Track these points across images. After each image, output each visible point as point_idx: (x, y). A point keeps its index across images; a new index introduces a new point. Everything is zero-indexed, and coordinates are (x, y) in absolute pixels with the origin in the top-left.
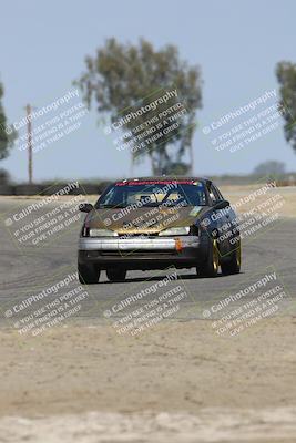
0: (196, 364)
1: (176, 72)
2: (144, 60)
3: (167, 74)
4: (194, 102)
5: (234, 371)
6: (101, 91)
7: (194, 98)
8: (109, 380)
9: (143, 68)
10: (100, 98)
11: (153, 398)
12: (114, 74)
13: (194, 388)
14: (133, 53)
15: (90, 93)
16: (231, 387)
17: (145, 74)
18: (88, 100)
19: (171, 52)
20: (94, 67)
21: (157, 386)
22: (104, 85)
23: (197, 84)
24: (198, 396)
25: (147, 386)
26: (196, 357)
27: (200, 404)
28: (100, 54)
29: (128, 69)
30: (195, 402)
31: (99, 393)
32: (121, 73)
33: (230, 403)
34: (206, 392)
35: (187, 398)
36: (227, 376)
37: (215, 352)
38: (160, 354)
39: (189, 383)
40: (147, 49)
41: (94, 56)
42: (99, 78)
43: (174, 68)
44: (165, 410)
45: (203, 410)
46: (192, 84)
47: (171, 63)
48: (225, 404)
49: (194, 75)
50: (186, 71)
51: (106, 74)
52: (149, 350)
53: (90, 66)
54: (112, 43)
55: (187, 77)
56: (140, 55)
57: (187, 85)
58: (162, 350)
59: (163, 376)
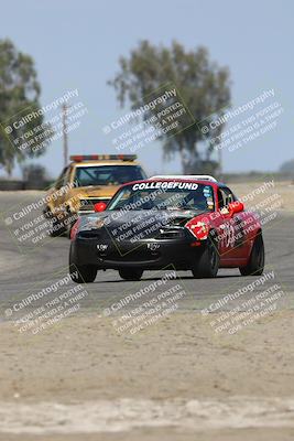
0: (225, 354)
1: (206, 73)
2: (176, 61)
3: (198, 75)
4: (223, 101)
5: (260, 361)
6: (134, 90)
7: (224, 98)
8: (141, 368)
9: (175, 68)
10: (133, 97)
11: (183, 386)
12: (146, 74)
13: (223, 376)
14: (165, 54)
15: (123, 92)
16: (259, 375)
17: (177, 75)
18: (121, 98)
19: (202, 54)
20: (128, 68)
21: (188, 374)
22: (137, 85)
23: (226, 84)
24: (226, 385)
25: (179, 374)
26: (224, 347)
27: (228, 391)
28: (134, 56)
29: (160, 69)
30: (223, 390)
31: (132, 380)
32: (153, 74)
33: (257, 391)
34: (234, 380)
35: (216, 387)
36: (254, 365)
37: (243, 342)
38: (190, 344)
39: (218, 371)
40: (178, 51)
41: (128, 57)
42: (132, 78)
43: (203, 69)
44: (195, 398)
45: (231, 398)
46: (222, 84)
47: (201, 64)
48: (252, 392)
49: (223, 76)
50: (216, 72)
51: (139, 74)
52: (179, 339)
53: (124, 67)
54: (145, 45)
55: (216, 77)
56: (172, 56)
57: (217, 85)
58: (192, 340)
59: (193, 364)
